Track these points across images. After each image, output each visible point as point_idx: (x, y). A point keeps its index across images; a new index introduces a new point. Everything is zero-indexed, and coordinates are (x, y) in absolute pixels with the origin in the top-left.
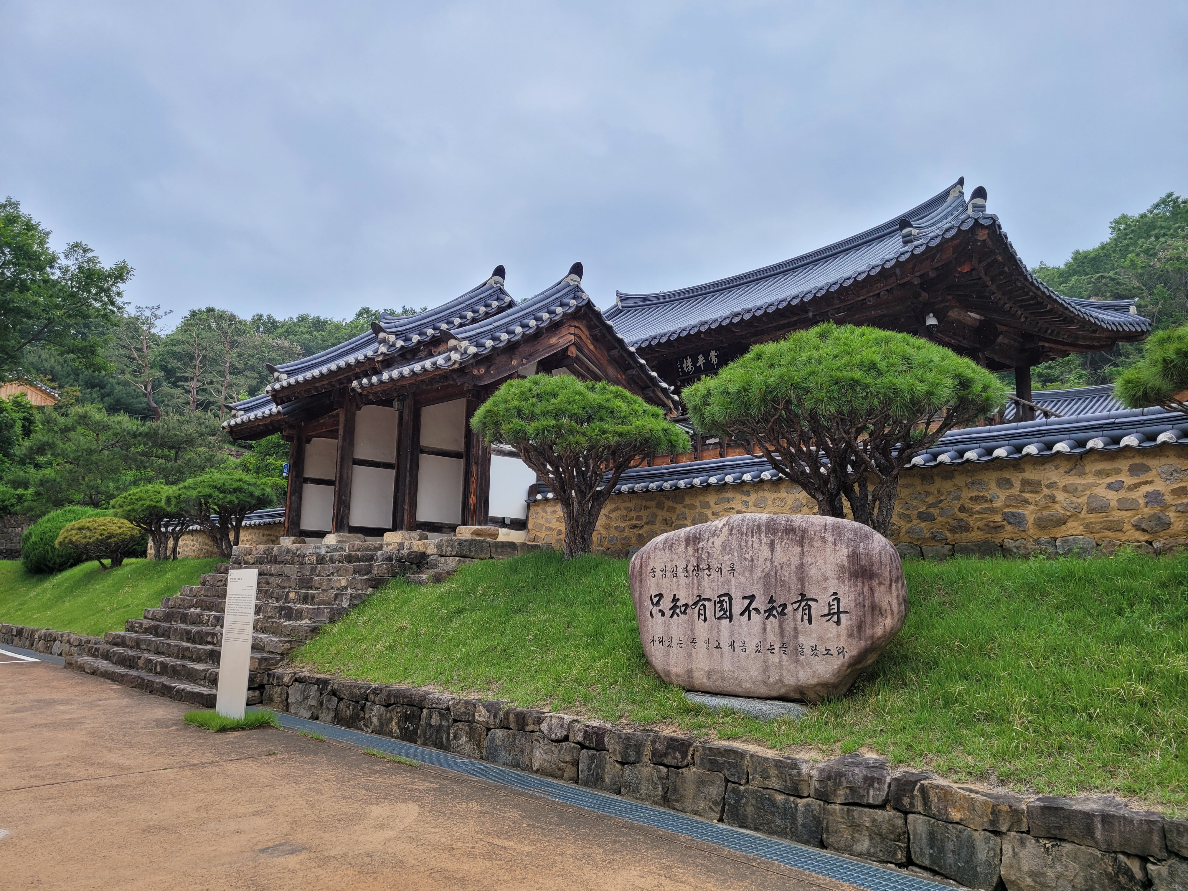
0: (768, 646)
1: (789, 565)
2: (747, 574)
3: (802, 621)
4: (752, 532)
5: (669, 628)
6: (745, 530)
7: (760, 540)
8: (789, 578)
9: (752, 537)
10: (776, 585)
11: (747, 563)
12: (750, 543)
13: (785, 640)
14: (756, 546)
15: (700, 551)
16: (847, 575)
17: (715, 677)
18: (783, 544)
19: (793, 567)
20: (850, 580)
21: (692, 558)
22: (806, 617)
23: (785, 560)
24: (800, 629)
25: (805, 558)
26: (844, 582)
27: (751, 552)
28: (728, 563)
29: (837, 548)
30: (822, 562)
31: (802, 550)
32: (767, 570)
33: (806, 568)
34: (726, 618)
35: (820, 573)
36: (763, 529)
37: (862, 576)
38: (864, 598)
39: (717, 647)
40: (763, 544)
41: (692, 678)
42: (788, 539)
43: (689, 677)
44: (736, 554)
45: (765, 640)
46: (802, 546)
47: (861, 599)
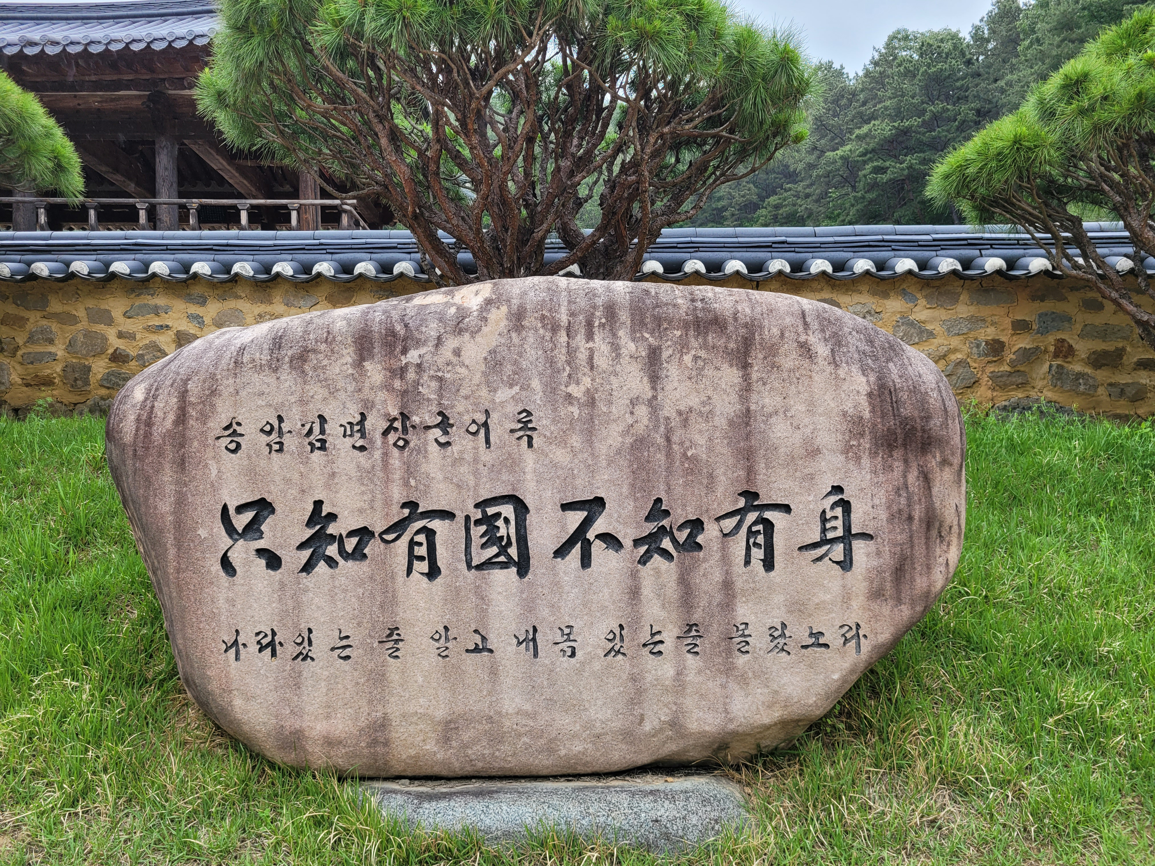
0: (645, 636)
1: (708, 417)
2: (576, 441)
3: (747, 562)
4: (589, 324)
5: (298, 606)
6: (564, 318)
7: (616, 348)
8: (710, 449)
9: (590, 336)
10: (669, 469)
11: (575, 410)
12: (582, 356)
13: (697, 616)
14: (602, 362)
15: (411, 375)
16: (866, 443)
17: (466, 736)
18: (688, 359)
19: (721, 422)
20: (873, 455)
21: (381, 395)
22: (758, 554)
23: (694, 401)
24: (739, 584)
25: (754, 397)
26: (858, 459)
27: (587, 382)
28: (512, 409)
29: (841, 373)
30: (802, 408)
31: (746, 377)
32: (640, 429)
33: (758, 424)
34: (504, 566)
35: (797, 438)
36: (624, 316)
37: (905, 445)
38: (909, 499)
39: (477, 650)
40: (625, 360)
41: (386, 743)
42: (704, 346)
43: (374, 742)
44: (536, 384)
45: (636, 620)
46: (745, 366)
47: (903, 501)
